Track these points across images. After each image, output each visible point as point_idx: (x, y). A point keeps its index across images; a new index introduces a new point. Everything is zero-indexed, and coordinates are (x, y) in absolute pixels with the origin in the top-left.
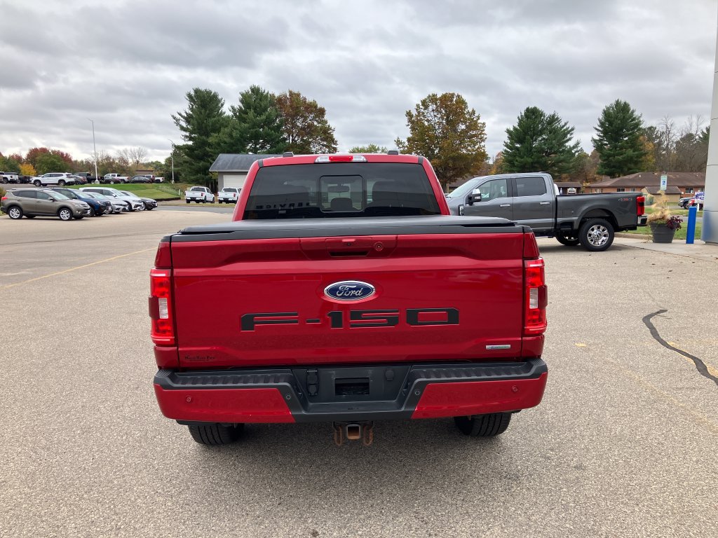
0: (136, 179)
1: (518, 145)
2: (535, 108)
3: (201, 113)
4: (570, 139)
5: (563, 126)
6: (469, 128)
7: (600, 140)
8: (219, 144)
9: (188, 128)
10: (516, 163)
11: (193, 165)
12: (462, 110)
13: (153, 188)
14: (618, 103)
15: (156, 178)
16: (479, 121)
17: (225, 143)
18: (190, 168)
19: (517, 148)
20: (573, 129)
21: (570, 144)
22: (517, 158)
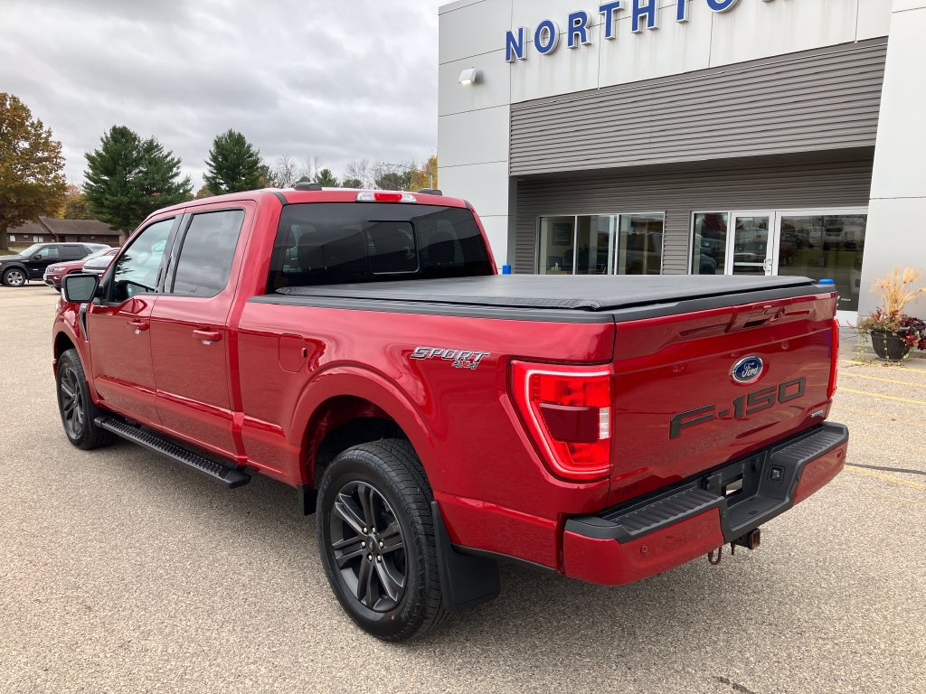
1: (106, 178)
2: (125, 128)
4: (177, 174)
5: (167, 157)
6: (35, 146)
7: (214, 178)
10: (106, 203)
12: (23, 119)
14: (231, 134)
16: (50, 139)
19: (105, 181)
20: (179, 162)
21: (177, 180)
22: (107, 196)
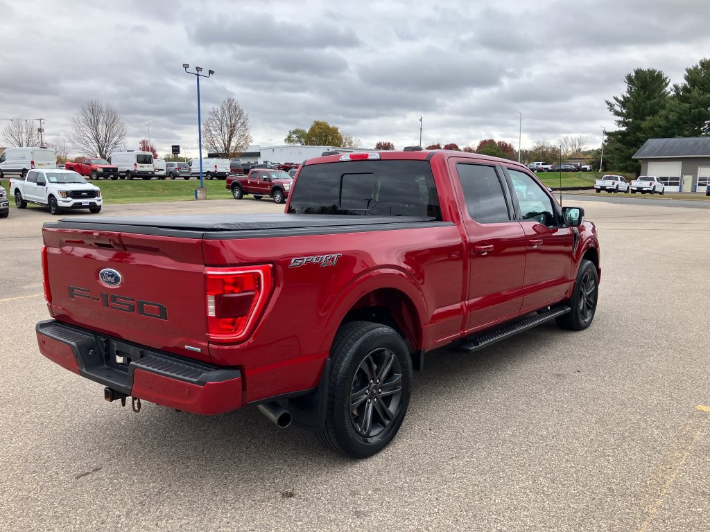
0: (563, 167)
3: (639, 95)
8: (652, 129)
9: (622, 113)
11: (623, 152)
13: (575, 176)
15: (583, 167)
17: (660, 127)
18: (620, 155)
